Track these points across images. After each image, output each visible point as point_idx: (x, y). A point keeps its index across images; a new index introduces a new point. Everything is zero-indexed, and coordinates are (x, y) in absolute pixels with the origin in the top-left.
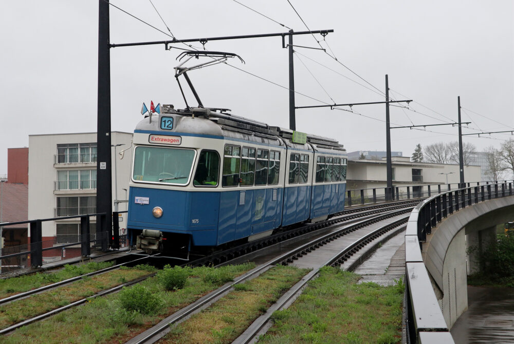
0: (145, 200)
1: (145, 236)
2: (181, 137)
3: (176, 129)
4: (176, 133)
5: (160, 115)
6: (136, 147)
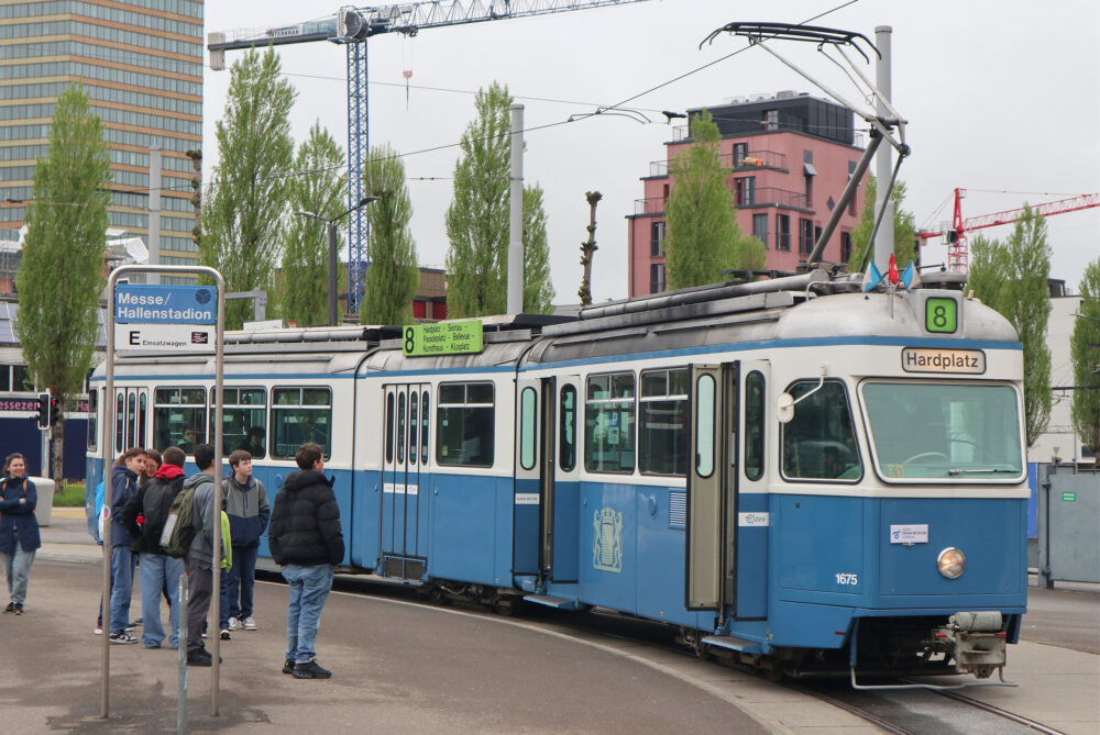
0: (917, 533)
1: (970, 632)
2: (983, 353)
3: (965, 330)
4: (967, 340)
5: (922, 294)
6: (861, 385)
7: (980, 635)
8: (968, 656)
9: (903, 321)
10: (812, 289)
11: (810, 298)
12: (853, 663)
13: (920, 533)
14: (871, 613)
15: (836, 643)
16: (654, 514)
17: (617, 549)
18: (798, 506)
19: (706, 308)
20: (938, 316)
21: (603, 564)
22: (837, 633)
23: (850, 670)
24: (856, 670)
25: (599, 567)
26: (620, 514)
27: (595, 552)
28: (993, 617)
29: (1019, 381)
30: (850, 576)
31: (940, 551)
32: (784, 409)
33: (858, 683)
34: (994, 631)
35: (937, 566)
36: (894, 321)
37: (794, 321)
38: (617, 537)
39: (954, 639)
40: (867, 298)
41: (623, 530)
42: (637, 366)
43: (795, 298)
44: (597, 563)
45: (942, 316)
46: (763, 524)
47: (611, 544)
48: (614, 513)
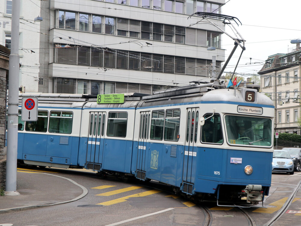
0: (238, 160)
1: (252, 191)
2: (262, 108)
3: (257, 101)
4: (258, 104)
5: (245, 90)
6: (224, 116)
7: (255, 192)
8: (251, 198)
9: (239, 97)
10: (213, 87)
11: (213, 90)
12: (218, 198)
13: (239, 160)
14: (224, 184)
15: (213, 192)
16: (167, 152)
17: (157, 162)
18: (205, 151)
19: (185, 92)
22: (213, 189)
23: (217, 201)
24: (218, 201)
25: (152, 168)
26: (158, 152)
27: (151, 163)
28: (259, 186)
30: (218, 172)
31: (245, 166)
32: (202, 121)
33: (219, 204)
34: (259, 191)
35: (244, 171)
36: (235, 97)
37: (207, 96)
38: (157, 159)
39: (247, 192)
40: (228, 90)
41: (158, 156)
42: (165, 108)
43: (208, 89)
44: (151, 166)
46: (196, 156)
47: (155, 161)
48: (156, 152)
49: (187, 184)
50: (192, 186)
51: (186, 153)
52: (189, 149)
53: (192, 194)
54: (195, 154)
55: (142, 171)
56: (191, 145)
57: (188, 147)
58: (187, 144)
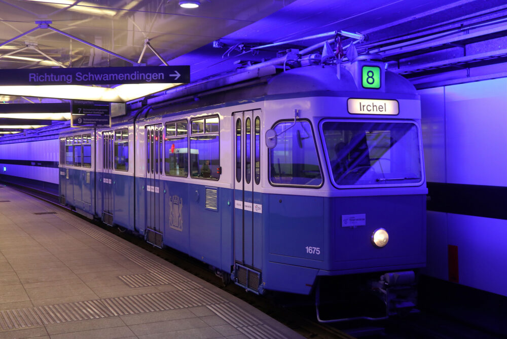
1: (395, 286)
2: (398, 102)
6: (321, 123)
7: (401, 288)
9: (347, 81)
10: (287, 64)
11: (286, 70)
12: (317, 304)
13: (360, 220)
14: (329, 274)
15: (306, 291)
16: (198, 201)
17: (180, 218)
18: (281, 202)
20: (369, 77)
21: (174, 226)
22: (307, 285)
23: (315, 310)
24: (319, 310)
25: (172, 227)
26: (181, 199)
27: (170, 218)
28: (409, 275)
29: (418, 119)
30: (315, 248)
32: (271, 139)
33: (321, 319)
38: (180, 211)
40: (323, 67)
43: (276, 70)
44: (171, 225)
45: (371, 77)
46: (260, 211)
47: (177, 215)
48: (178, 198)
49: (246, 269)
50: (257, 274)
51: (238, 204)
52: (244, 196)
53: (258, 293)
54: (258, 208)
55: (155, 230)
56: (248, 188)
57: (242, 192)
58: (239, 186)
